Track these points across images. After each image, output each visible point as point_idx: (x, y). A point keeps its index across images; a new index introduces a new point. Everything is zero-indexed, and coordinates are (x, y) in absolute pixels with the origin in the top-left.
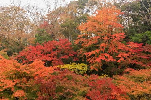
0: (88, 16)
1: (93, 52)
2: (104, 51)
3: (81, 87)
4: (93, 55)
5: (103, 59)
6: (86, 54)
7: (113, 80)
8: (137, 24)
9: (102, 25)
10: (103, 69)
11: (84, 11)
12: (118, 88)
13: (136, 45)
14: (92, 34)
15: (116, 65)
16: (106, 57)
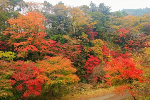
0: (19, 14)
1: (21, 43)
2: (30, 44)
3: (6, 71)
4: (21, 46)
5: (29, 49)
6: (15, 44)
7: (36, 64)
8: (55, 29)
9: (30, 24)
10: (29, 57)
11: (16, 9)
12: (39, 69)
13: (52, 42)
14: (22, 29)
15: (39, 53)
16: (32, 48)
